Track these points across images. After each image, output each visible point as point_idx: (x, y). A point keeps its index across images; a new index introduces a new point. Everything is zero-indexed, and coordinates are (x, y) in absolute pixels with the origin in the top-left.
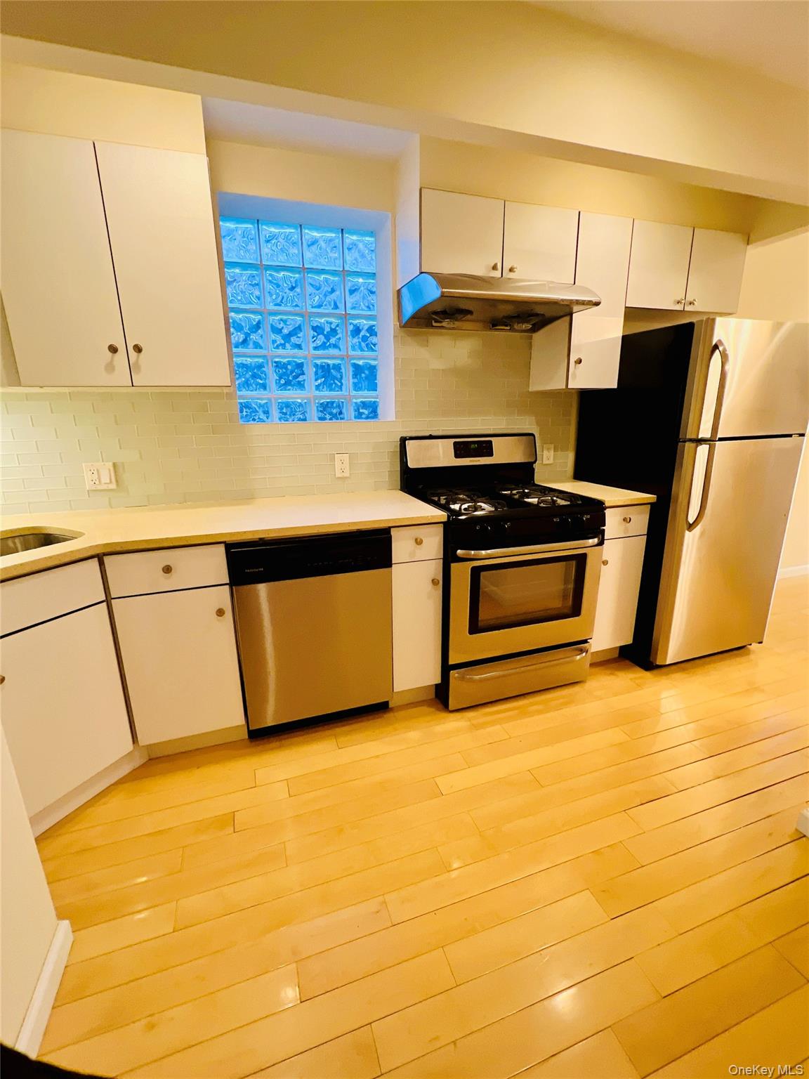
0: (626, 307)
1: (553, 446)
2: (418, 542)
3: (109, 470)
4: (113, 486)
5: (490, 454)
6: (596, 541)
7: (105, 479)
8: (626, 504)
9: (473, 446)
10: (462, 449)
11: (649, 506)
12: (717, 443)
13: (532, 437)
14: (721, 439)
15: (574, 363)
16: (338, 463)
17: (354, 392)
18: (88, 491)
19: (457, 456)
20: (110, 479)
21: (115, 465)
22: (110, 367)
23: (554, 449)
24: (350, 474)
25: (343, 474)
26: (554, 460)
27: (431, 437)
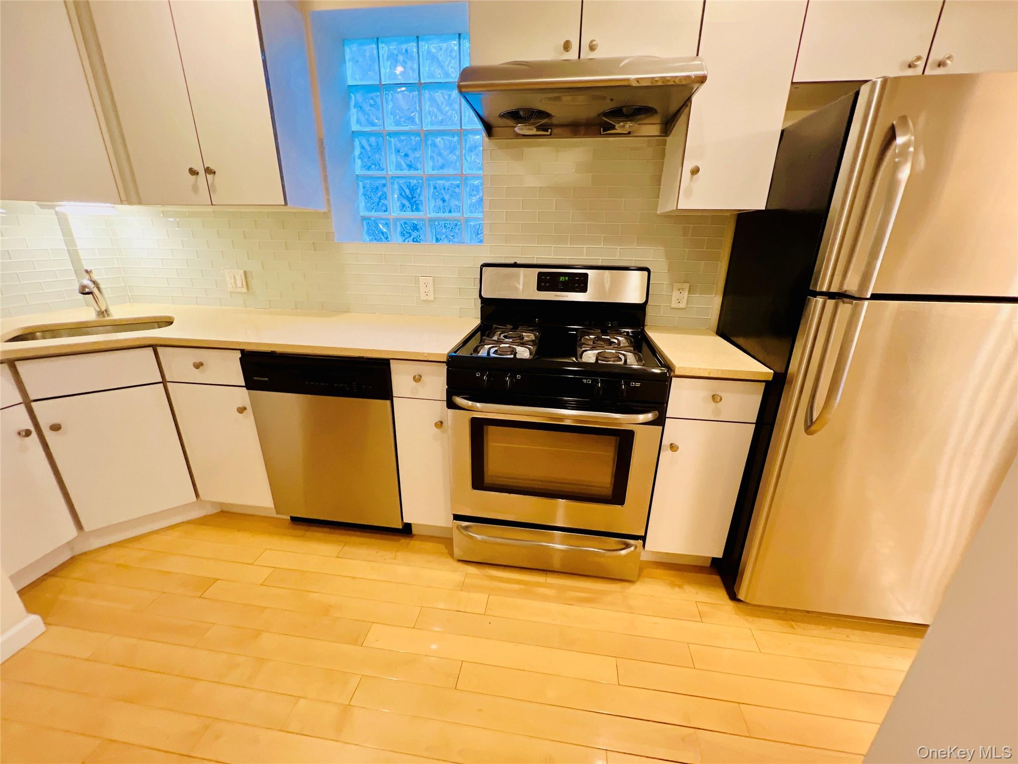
0: (792, 83)
1: (687, 286)
2: (417, 379)
3: (241, 276)
4: (245, 290)
5: (584, 289)
6: (649, 416)
7: (239, 285)
8: (712, 375)
9: (562, 279)
10: (547, 281)
11: (764, 384)
12: (866, 303)
13: (646, 273)
14: (875, 297)
15: (689, 174)
16: (422, 285)
17: (469, 214)
18: (230, 292)
19: (540, 288)
20: (242, 285)
21: (245, 273)
22: (195, 188)
23: (689, 291)
24: (435, 298)
25: (427, 297)
26: (687, 304)
27: (515, 265)
